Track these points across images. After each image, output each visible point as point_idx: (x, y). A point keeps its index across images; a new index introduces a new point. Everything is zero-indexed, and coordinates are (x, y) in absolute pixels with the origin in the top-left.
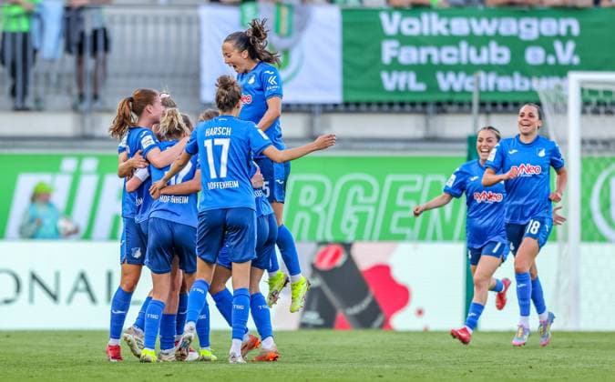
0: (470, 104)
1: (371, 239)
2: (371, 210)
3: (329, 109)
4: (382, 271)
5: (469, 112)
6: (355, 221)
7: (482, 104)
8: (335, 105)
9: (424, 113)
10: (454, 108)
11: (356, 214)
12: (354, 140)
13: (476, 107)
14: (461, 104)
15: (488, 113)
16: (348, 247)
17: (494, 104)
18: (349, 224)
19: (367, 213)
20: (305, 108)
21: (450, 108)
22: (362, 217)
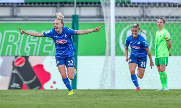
0: (73, 3)
1: (35, 55)
2: (36, 44)
3: (19, 5)
4: (40, 67)
5: (73, 6)
6: (30, 48)
7: (78, 3)
8: (22, 4)
9: (56, 6)
10: (68, 5)
11: (30, 45)
12: (29, 17)
13: (75, 5)
14: (70, 3)
15: (80, 6)
16: (27, 58)
17: (82, 3)
18: (27, 49)
19: (34, 45)
20: (10, 5)
21: (65, 5)
22: (32, 46)
